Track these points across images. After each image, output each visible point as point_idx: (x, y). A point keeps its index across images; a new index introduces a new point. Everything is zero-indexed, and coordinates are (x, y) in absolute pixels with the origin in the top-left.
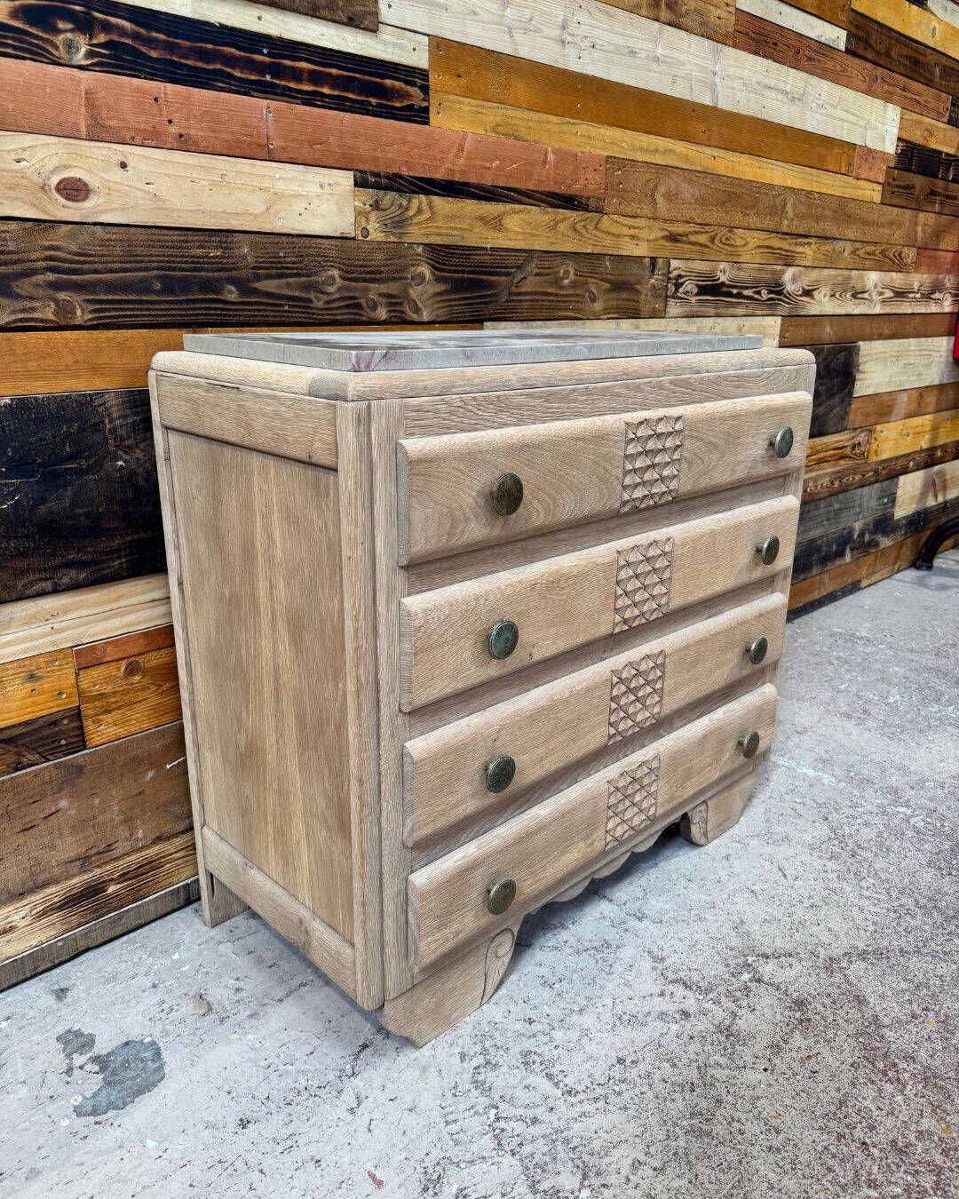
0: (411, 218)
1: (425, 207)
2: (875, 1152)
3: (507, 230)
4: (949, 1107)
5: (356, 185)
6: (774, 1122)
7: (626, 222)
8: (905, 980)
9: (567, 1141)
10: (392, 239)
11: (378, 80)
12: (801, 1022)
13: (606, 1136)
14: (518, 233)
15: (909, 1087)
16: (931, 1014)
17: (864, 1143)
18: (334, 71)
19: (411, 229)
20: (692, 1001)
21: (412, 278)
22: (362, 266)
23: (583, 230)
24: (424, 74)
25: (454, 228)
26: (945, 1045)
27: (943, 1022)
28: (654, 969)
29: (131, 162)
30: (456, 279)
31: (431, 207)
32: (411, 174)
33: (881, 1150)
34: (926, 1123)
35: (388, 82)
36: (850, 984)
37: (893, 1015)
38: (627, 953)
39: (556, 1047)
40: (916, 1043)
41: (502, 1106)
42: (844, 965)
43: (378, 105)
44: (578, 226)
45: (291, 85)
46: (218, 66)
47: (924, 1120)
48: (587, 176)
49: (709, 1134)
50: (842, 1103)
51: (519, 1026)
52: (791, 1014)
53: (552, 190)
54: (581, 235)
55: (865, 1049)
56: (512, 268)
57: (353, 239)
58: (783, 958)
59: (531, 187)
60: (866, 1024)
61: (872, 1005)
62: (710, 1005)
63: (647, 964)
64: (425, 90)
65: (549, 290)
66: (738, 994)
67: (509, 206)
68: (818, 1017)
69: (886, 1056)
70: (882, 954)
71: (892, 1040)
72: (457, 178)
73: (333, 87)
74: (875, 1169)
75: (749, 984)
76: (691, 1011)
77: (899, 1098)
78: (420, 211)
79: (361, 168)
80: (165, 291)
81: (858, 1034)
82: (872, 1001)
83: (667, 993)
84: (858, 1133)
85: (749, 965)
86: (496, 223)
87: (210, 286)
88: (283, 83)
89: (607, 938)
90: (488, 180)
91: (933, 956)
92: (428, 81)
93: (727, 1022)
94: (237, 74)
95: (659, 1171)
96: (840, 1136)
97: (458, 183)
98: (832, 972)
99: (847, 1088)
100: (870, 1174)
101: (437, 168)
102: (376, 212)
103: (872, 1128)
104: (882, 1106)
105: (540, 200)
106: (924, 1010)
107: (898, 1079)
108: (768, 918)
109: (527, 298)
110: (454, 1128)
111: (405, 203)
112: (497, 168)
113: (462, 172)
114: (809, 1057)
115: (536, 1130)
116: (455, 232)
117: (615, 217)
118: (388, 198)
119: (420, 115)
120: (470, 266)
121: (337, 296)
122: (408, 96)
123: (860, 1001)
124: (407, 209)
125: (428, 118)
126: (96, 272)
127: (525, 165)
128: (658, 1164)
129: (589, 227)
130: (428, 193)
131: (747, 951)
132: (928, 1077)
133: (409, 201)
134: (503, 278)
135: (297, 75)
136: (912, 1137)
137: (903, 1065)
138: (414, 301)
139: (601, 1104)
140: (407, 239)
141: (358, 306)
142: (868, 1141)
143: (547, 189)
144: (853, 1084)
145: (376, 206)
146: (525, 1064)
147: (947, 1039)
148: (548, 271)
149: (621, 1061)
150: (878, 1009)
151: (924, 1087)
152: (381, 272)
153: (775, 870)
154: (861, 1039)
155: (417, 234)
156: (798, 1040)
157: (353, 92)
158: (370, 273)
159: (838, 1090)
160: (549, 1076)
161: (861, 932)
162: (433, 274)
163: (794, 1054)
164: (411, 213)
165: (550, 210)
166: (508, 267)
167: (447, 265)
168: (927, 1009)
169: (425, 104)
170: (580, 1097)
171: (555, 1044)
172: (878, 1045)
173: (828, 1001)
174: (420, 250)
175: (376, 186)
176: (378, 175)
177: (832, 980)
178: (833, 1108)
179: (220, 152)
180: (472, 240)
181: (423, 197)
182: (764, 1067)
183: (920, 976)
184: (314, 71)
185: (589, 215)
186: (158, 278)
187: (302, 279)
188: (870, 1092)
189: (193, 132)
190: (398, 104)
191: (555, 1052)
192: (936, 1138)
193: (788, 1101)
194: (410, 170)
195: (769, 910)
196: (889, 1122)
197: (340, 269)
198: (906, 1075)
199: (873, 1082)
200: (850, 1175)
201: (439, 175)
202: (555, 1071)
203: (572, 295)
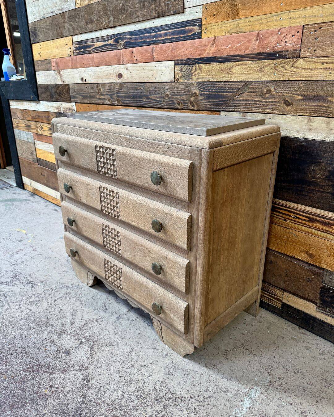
0: (192, 73)
1: (198, 68)
2: (8, 357)
3: (234, 73)
4: (12, 381)
5: (175, 65)
6: (29, 337)
7: (320, 61)
8: (69, 391)
9: (42, 300)
10: (186, 81)
11: (184, 28)
12: (60, 351)
13: (40, 306)
14: (239, 74)
15: (24, 373)
16: (50, 393)
17: (12, 354)
18: (171, 31)
19: (193, 77)
20: (77, 325)
21: (192, 94)
22: (176, 91)
23: (282, 69)
24: (200, 20)
25: (209, 75)
26: (35, 391)
27: (45, 396)
28: (93, 319)
29: (128, 68)
30: (209, 94)
31: (200, 69)
32: (193, 57)
33: (8, 358)
34: (10, 373)
35: (187, 28)
36: (72, 371)
37: (54, 380)
38: (102, 314)
39: (70, 299)
40: (39, 382)
41: (56, 290)
42: (83, 372)
43: (183, 37)
44: (278, 68)
45: (160, 39)
46: (144, 40)
47: (11, 372)
48: (286, 40)
49: (32, 323)
50: (27, 353)
51: (79, 292)
52: (64, 349)
53: (261, 51)
54: (281, 72)
55: (42, 365)
56: (235, 89)
57: (174, 82)
58: (90, 353)
59: (248, 53)
60: (53, 370)
61: (60, 374)
62: (74, 329)
63: (96, 317)
64: (200, 26)
65: (257, 99)
66: (77, 337)
67: (234, 63)
68: (60, 356)
69: (38, 370)
70: (85, 387)
71: (43, 375)
72: (211, 55)
73: (170, 36)
74: (4, 355)
75: (80, 340)
76: (74, 325)
77: (21, 369)
78: (196, 70)
79: (177, 59)
80: (133, 98)
81: (49, 365)
82: (63, 375)
83: (82, 321)
84: (16, 354)
85: (89, 342)
86: (229, 71)
87: (141, 97)
88: (158, 39)
89: (109, 310)
90: (225, 54)
91: (80, 408)
92: (201, 22)
93: (66, 333)
94: (148, 40)
95: (27, 314)
96: (17, 350)
97: (211, 57)
98: (80, 366)
99: (31, 356)
100: (3, 353)
101: (202, 54)
102: (181, 73)
103: (16, 358)
104: (21, 363)
105: (253, 58)
106: (53, 391)
107: (28, 371)
108: (114, 354)
109: (243, 102)
110: (54, 284)
111: (191, 68)
112: (229, 48)
113: (213, 53)
114: (46, 350)
115: (47, 295)
116: (209, 77)
117: (309, 59)
118: (185, 68)
119: (198, 36)
120: (215, 89)
121: (168, 100)
122: (194, 30)
123: (63, 371)
124: (191, 70)
125: (201, 36)
126: (123, 93)
127: (245, 43)
128: (29, 314)
129: (286, 67)
130: (199, 63)
131: (95, 343)
132: (24, 379)
133: (192, 67)
134: (230, 94)
135: (161, 36)
136: (8, 367)
137: (32, 374)
138: (192, 102)
139: (50, 305)
140: (191, 81)
141: (174, 103)
142: (12, 356)
143: (257, 52)
144: (32, 358)
145: (181, 71)
146: (67, 293)
147: (37, 393)
148: (256, 90)
149: (61, 310)
150: (58, 376)
151: (22, 377)
152: (182, 93)
153: (145, 364)
154: (47, 365)
155: (194, 79)
156: (53, 348)
157: (176, 35)
158: (178, 93)
159: (31, 354)
160: (62, 297)
161: (101, 385)
162: (199, 92)
163: (49, 346)
164: (192, 72)
165: (259, 61)
166: (233, 89)
167: (205, 89)
168: (53, 392)
169: (200, 31)
170: (53, 302)
171: (71, 298)
172: (43, 370)
173: (66, 361)
174: (196, 84)
175: (181, 64)
176: (182, 60)
177: (76, 365)
178: (26, 351)
179: (143, 62)
180: (215, 79)
181: (197, 65)
182: (47, 338)
183: (70, 398)
184: (165, 32)
185: (286, 60)
186: (132, 95)
187: (160, 95)
188: (27, 361)
189: (139, 58)
190: (190, 34)
191: (68, 299)
192: (4, 373)
193: (33, 341)
194: (193, 56)
195: (119, 355)
196: (15, 363)
197: (170, 92)
198: (28, 374)
199: (30, 363)
200: (5, 349)
201: (204, 56)
202: (63, 298)
203: (272, 102)
